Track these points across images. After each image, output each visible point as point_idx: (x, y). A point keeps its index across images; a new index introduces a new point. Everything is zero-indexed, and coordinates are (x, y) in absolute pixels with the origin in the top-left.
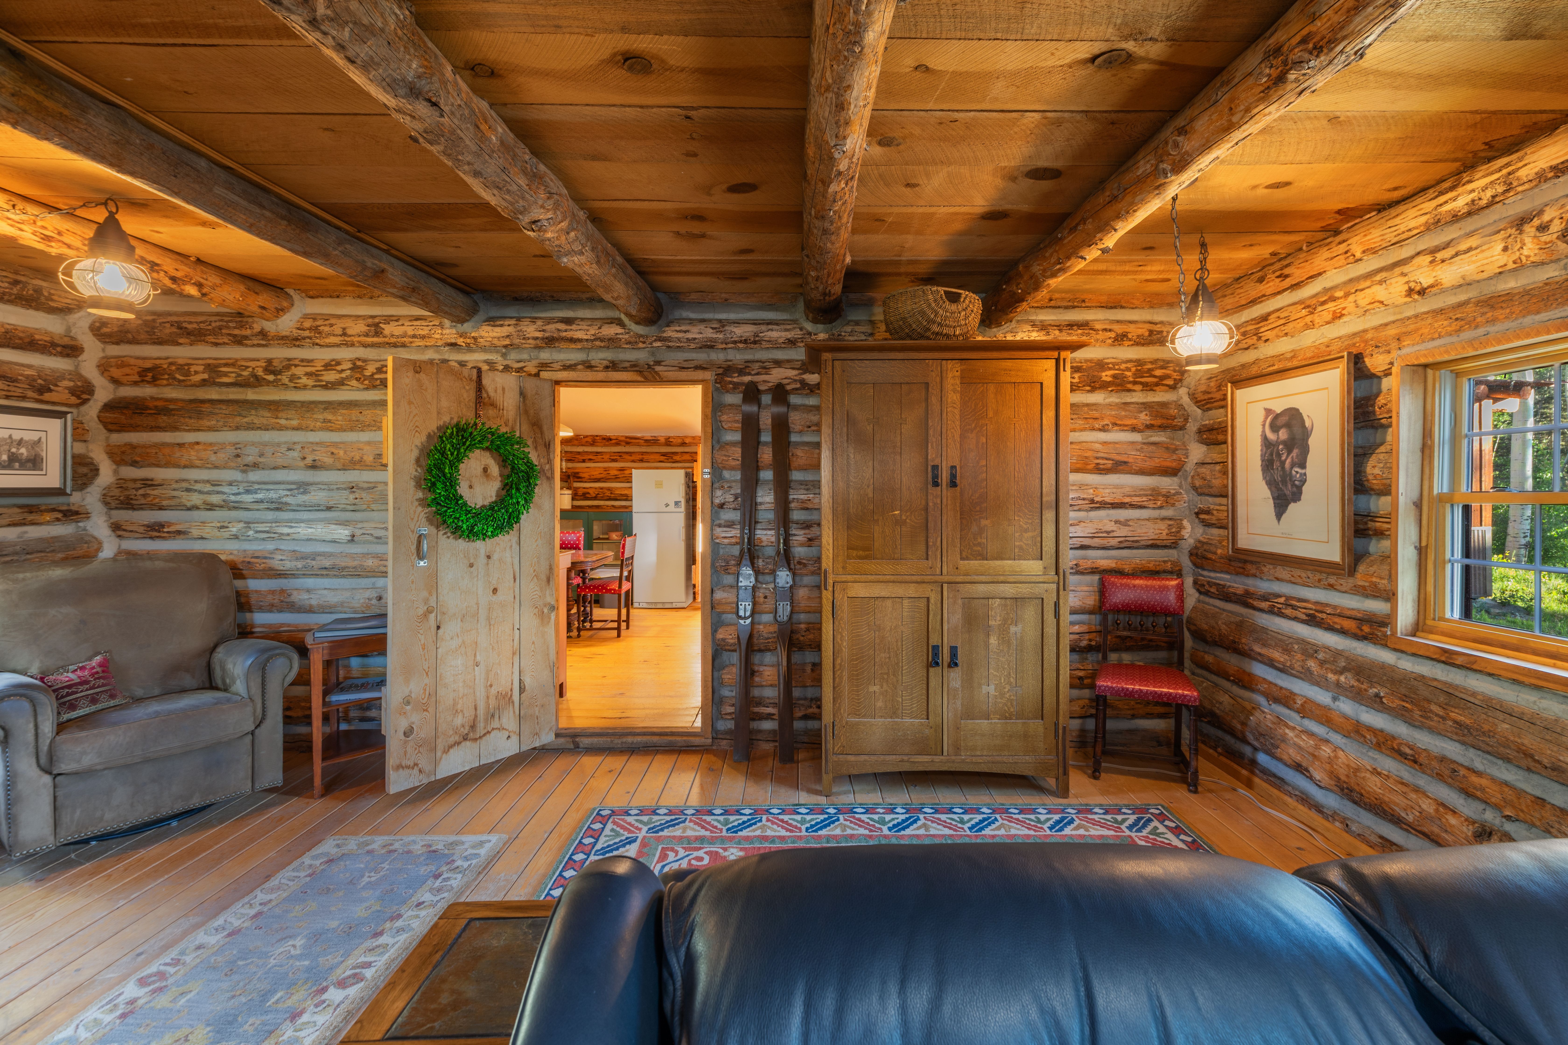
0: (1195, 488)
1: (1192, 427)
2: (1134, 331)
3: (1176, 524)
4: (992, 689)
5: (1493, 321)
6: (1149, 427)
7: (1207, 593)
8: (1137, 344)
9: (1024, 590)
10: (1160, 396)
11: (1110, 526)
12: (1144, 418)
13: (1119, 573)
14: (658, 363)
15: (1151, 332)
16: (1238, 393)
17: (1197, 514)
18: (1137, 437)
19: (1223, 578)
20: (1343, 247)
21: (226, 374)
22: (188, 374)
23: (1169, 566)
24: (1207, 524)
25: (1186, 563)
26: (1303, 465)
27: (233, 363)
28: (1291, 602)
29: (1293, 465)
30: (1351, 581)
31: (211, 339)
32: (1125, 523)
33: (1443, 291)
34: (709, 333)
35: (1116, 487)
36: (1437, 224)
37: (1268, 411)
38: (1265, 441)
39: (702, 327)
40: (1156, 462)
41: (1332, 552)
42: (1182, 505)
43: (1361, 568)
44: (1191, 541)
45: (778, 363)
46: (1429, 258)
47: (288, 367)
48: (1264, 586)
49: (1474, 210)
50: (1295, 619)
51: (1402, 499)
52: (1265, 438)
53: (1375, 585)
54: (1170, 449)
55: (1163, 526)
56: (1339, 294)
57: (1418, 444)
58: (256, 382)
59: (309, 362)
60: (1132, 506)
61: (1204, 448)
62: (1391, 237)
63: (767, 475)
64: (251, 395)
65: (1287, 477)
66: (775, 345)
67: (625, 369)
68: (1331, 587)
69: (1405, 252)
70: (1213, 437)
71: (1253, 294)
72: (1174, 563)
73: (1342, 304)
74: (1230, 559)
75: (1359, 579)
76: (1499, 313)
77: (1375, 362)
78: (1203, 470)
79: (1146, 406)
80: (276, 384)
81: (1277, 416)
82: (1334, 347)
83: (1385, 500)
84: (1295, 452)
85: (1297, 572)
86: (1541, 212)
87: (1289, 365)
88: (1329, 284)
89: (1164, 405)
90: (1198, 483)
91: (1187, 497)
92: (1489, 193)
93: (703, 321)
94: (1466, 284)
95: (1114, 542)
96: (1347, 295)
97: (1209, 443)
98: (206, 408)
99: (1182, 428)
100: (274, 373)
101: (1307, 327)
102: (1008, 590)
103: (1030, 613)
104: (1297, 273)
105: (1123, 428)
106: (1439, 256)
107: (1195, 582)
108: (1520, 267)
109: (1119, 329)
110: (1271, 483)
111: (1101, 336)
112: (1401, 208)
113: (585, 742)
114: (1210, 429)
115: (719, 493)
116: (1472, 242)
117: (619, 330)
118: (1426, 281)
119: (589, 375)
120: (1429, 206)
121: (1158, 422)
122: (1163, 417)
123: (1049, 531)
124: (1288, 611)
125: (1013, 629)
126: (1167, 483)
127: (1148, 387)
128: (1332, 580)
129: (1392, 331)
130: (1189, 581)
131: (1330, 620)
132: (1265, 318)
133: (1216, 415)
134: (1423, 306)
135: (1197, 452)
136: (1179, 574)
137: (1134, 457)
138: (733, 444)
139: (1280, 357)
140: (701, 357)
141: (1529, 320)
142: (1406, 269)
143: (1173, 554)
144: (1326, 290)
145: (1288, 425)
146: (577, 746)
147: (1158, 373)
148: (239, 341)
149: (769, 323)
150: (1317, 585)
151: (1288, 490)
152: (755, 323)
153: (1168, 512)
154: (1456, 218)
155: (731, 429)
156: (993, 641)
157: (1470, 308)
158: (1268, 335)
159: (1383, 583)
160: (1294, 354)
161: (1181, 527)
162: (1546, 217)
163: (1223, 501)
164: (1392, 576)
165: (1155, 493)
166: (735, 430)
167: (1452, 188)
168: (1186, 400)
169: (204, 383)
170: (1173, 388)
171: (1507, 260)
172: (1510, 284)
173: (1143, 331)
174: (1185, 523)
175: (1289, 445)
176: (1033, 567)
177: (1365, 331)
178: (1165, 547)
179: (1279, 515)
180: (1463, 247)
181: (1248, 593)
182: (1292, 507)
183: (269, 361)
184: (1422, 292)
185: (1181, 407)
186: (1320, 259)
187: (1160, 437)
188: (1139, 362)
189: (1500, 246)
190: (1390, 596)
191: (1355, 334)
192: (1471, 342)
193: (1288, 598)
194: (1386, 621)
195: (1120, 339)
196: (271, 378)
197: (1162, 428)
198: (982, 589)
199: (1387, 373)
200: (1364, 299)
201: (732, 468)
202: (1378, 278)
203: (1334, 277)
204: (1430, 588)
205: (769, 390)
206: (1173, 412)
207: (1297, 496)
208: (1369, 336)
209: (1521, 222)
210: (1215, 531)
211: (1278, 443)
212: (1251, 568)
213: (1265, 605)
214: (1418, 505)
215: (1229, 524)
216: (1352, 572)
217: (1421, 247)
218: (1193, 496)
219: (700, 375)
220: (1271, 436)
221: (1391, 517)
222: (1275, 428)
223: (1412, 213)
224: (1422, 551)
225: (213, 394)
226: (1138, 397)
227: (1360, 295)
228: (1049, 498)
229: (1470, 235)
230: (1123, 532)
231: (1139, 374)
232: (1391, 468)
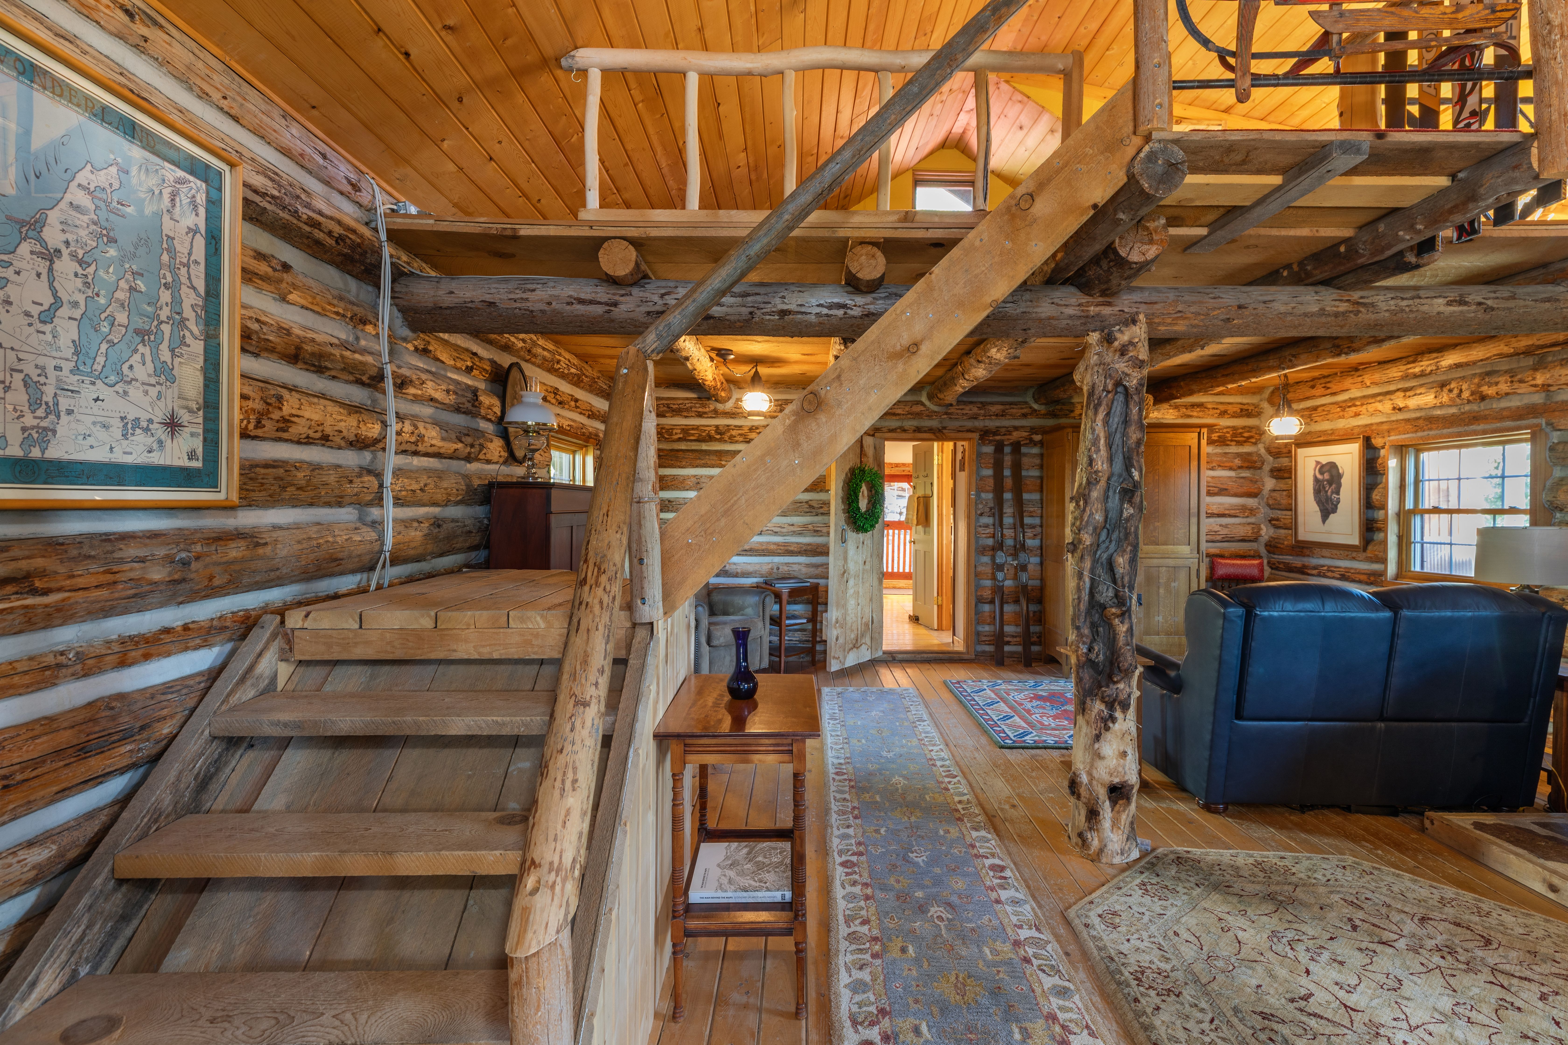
0: (1269, 505)
1: (1267, 468)
2: (1231, 409)
3: (1257, 528)
4: (1160, 618)
5: (1430, 429)
6: (1240, 467)
7: (1277, 569)
8: (1233, 417)
9: (1180, 562)
10: (1246, 449)
11: (1217, 528)
12: (1237, 462)
13: (1222, 556)
14: (945, 428)
15: (1242, 410)
16: (1299, 451)
17: (1270, 521)
18: (1232, 474)
19: (1288, 559)
20: (1360, 379)
21: (693, 435)
22: (671, 434)
23: (1252, 553)
24: (1277, 527)
25: (1263, 551)
26: (1338, 493)
27: (697, 428)
28: (1330, 569)
29: (1332, 493)
30: (1364, 554)
31: (685, 414)
32: (1226, 526)
33: (1410, 410)
34: (975, 410)
35: (1220, 504)
36: (1406, 377)
37: (1318, 463)
38: (1316, 480)
39: (971, 406)
40: (1244, 489)
41: (1354, 540)
42: (1260, 516)
43: (1370, 548)
44: (1266, 537)
45: (1016, 428)
46: (1402, 394)
47: (728, 430)
48: (1314, 561)
49: (1422, 374)
50: (1333, 578)
51: (1390, 512)
52: (1315, 477)
53: (1376, 556)
54: (1253, 481)
55: (1249, 528)
56: (1358, 403)
57: (1398, 484)
58: (710, 439)
59: (740, 427)
60: (1230, 516)
61: (1274, 481)
62: (1385, 379)
63: (1008, 496)
64: (704, 446)
65: (1328, 499)
66: (1014, 417)
67: (925, 432)
68: (1354, 558)
69: (1392, 387)
70: (1281, 474)
71: (1308, 394)
72: (1255, 551)
73: (1359, 409)
74: (1293, 547)
75: (1369, 554)
76: (1433, 426)
77: (1377, 442)
78: (1275, 494)
79: (1238, 455)
80: (721, 440)
81: (1323, 466)
82: (1356, 431)
83: (1382, 512)
84: (1334, 486)
85: (1335, 552)
86: (1450, 383)
87: (1330, 438)
88: (1352, 396)
89: (1249, 454)
90: (1271, 502)
91: (1264, 511)
92: (1429, 369)
93: (971, 403)
94: (1419, 409)
95: (1219, 538)
96: (1362, 405)
97: (1277, 478)
98: (680, 454)
99: (1260, 468)
100: (720, 434)
101: (1340, 417)
102: (1171, 562)
103: (1183, 575)
104: (1334, 387)
105: (1224, 468)
106: (1408, 394)
107: (1269, 563)
108: (1442, 406)
109: (1222, 408)
110: (1319, 502)
111: (1211, 412)
112: (1390, 365)
113: (900, 656)
114: (1279, 470)
115: (980, 506)
116: (1422, 390)
117: (922, 408)
118: (1401, 405)
119: (904, 435)
120: (1403, 368)
121: (1246, 465)
122: (1249, 461)
123: (1194, 529)
124: (1329, 574)
125: (1173, 584)
126: (1251, 502)
127: (1240, 443)
128: (1354, 554)
129: (1385, 427)
130: (1265, 562)
131: (1353, 576)
132: (1315, 408)
133: (1284, 462)
134: (1400, 416)
135: (1270, 483)
136: (1260, 557)
137: (1230, 485)
138: (989, 477)
139: (1324, 432)
140: (970, 424)
141: (1445, 431)
142: (1392, 397)
143: (1254, 545)
144: (1351, 399)
145: (1329, 471)
146: (894, 659)
147: (1246, 435)
148: (700, 415)
149: (1011, 404)
150: (1346, 558)
151: (1330, 507)
152: (1002, 404)
153: (1252, 520)
154: (1415, 376)
155: (986, 468)
156: (1162, 591)
157: (1421, 421)
158: (1317, 419)
159: (1381, 554)
160: (1333, 432)
161: (1260, 529)
162: (1452, 386)
163: (1289, 513)
164: (1385, 551)
165: (1244, 508)
166: (988, 468)
167: (1414, 362)
168: (1263, 451)
169: (679, 440)
170: (1255, 444)
171: (1437, 402)
172: (1438, 412)
173: (1237, 409)
174: (1262, 526)
175: (1330, 483)
176: (1185, 550)
177: (1372, 424)
178: (1250, 541)
179: (1324, 521)
180: (1418, 392)
181: (1304, 567)
182: (1332, 516)
183: (717, 427)
184: (1400, 409)
185: (1260, 455)
186: (1348, 382)
187: (1246, 474)
188: (1234, 428)
189: (1432, 396)
190: (1384, 561)
191: (1366, 425)
192: (1421, 438)
193: (1329, 567)
194: (1383, 573)
195: (1223, 414)
196: (718, 437)
197: (1248, 468)
198: (1155, 562)
199: (1383, 447)
200: (1371, 408)
201: (987, 492)
202: (1379, 398)
203: (1355, 393)
204: (1404, 556)
205: (1011, 444)
206: (1255, 458)
207: (1334, 510)
208: (1374, 427)
209: (1443, 385)
210: (1282, 531)
211: (1323, 480)
212: (1307, 552)
213: (1315, 572)
214: (1398, 515)
215: (1293, 526)
216: (1365, 550)
217: (1400, 386)
218: (1267, 510)
219: (970, 435)
220: (1319, 477)
221: (1385, 520)
222: (1321, 472)
223: (1395, 369)
224: (1400, 538)
225: (683, 446)
226: (1233, 449)
227: (1369, 406)
228: (1194, 510)
229: (1421, 386)
230: (1225, 531)
231: (1234, 435)
232: (1386, 496)
